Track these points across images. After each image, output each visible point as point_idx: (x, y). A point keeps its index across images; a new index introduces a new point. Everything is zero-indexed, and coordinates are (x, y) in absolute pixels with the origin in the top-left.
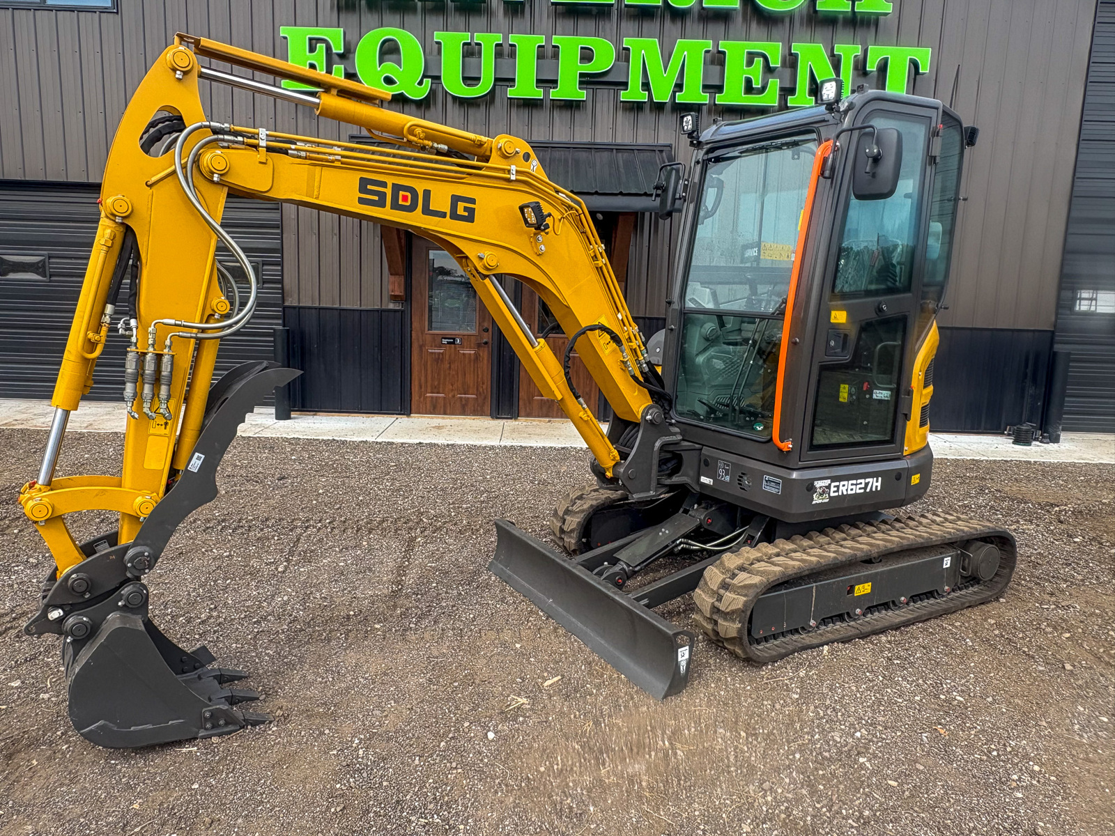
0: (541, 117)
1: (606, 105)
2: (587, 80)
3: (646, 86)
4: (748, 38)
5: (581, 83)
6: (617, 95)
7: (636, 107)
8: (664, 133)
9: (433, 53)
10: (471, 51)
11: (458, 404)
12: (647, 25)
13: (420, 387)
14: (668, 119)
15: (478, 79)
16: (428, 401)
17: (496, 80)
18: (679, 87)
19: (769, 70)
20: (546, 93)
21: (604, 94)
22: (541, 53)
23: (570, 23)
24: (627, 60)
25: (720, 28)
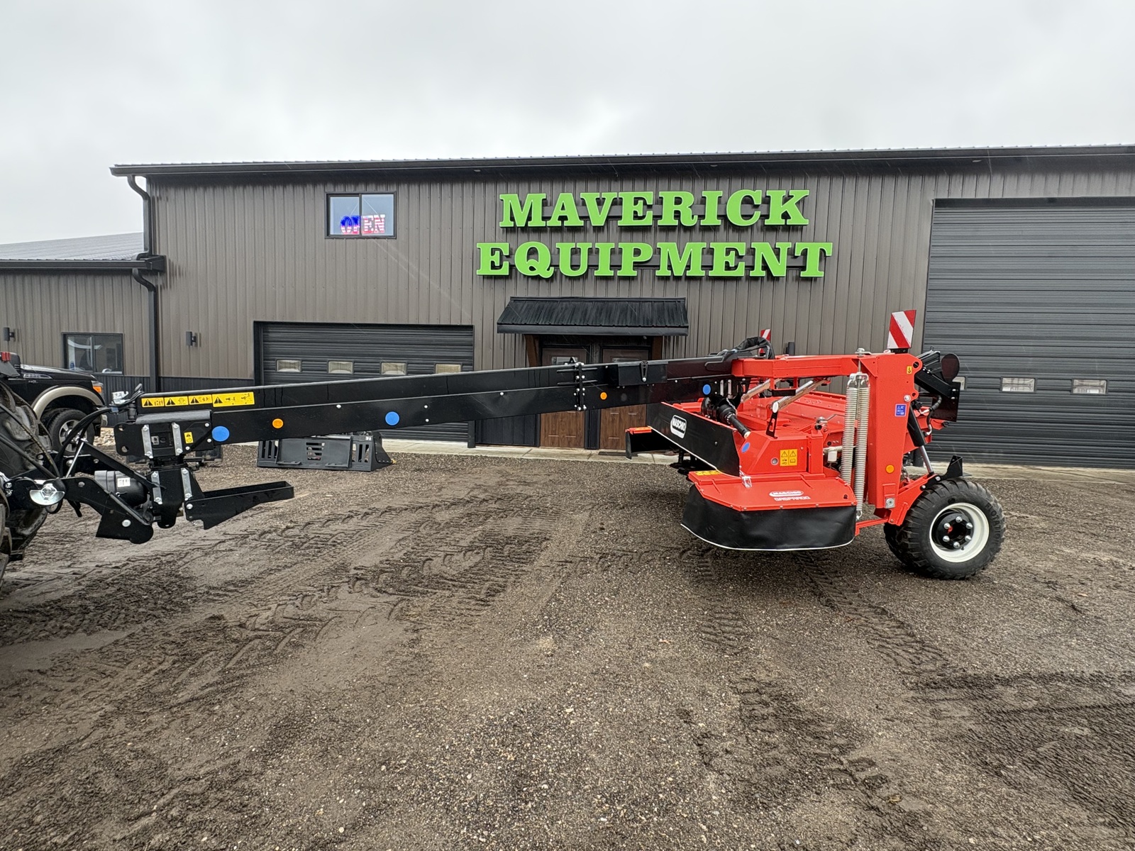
0: (613, 286)
1: (648, 276)
2: (637, 265)
3: (670, 267)
4: (727, 241)
5: (634, 266)
6: (654, 273)
7: (665, 278)
8: (681, 292)
9: (555, 254)
10: (575, 252)
11: (566, 442)
12: (671, 234)
13: (545, 431)
14: (684, 284)
15: (579, 266)
16: (550, 439)
17: (589, 266)
18: (688, 267)
19: (739, 257)
20: (615, 273)
21: (647, 272)
22: (613, 251)
23: (629, 235)
24: (660, 253)
25: (712, 234)
